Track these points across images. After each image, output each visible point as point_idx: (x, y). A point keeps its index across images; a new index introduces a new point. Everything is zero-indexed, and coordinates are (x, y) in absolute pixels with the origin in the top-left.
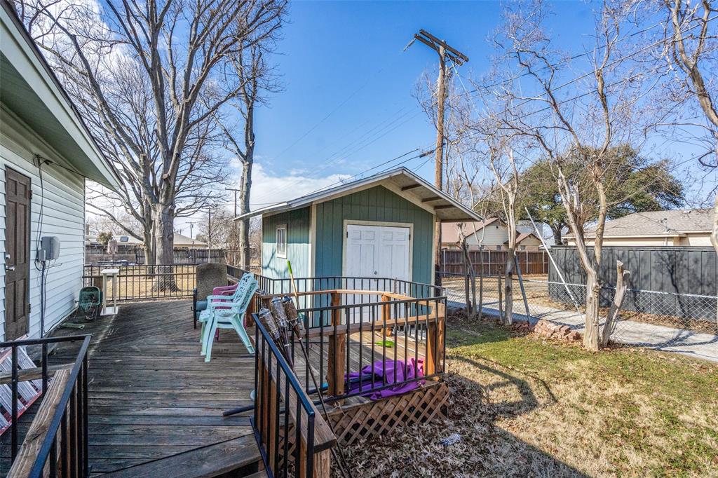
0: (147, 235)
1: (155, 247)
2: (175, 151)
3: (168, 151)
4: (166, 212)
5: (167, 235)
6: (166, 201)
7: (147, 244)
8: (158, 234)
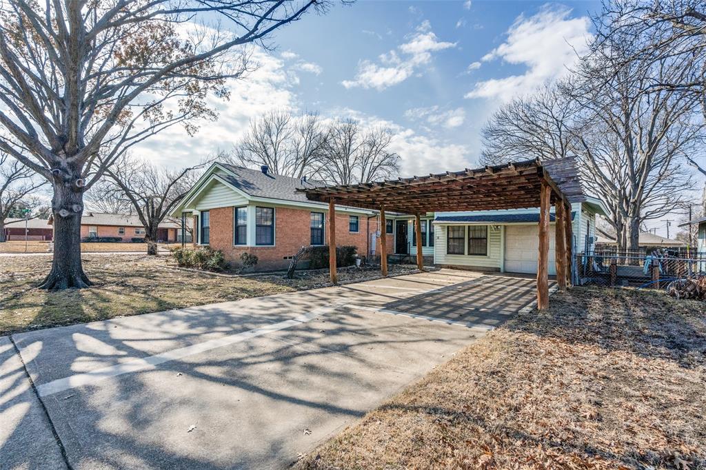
0: (619, 235)
1: (625, 243)
2: (640, 185)
3: (635, 185)
4: (634, 221)
5: (634, 234)
6: (633, 215)
7: (619, 241)
8: (628, 235)
